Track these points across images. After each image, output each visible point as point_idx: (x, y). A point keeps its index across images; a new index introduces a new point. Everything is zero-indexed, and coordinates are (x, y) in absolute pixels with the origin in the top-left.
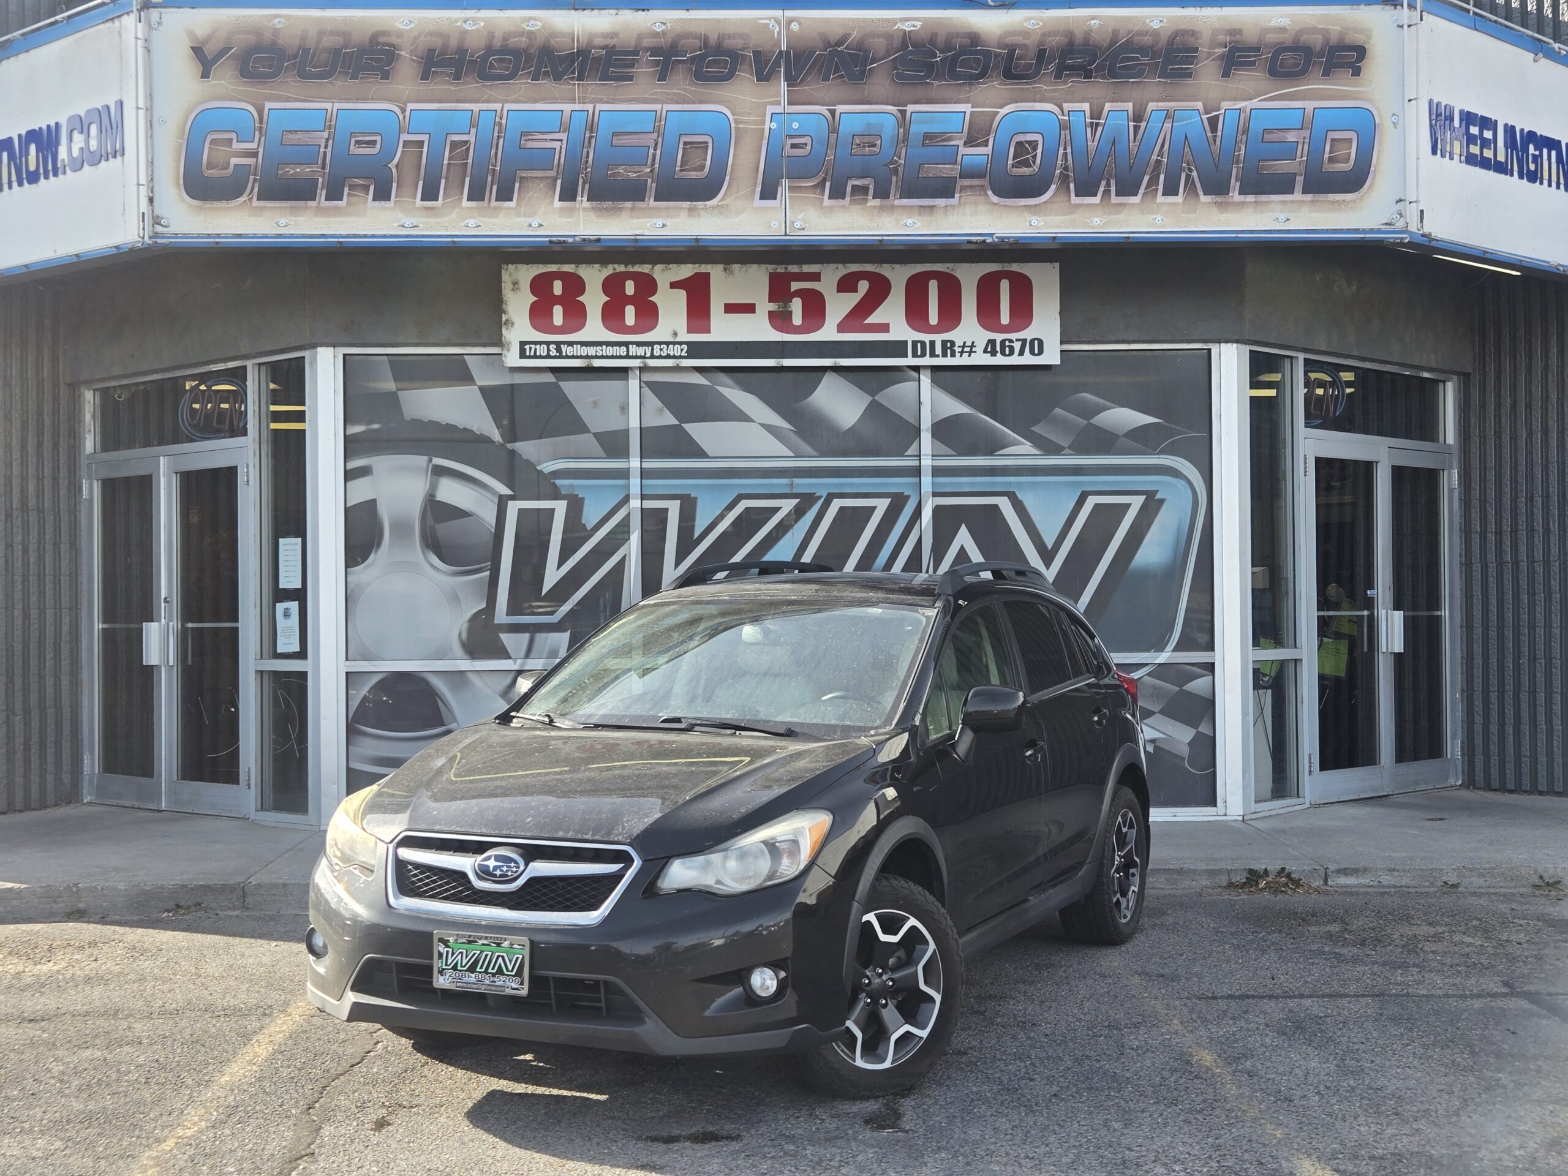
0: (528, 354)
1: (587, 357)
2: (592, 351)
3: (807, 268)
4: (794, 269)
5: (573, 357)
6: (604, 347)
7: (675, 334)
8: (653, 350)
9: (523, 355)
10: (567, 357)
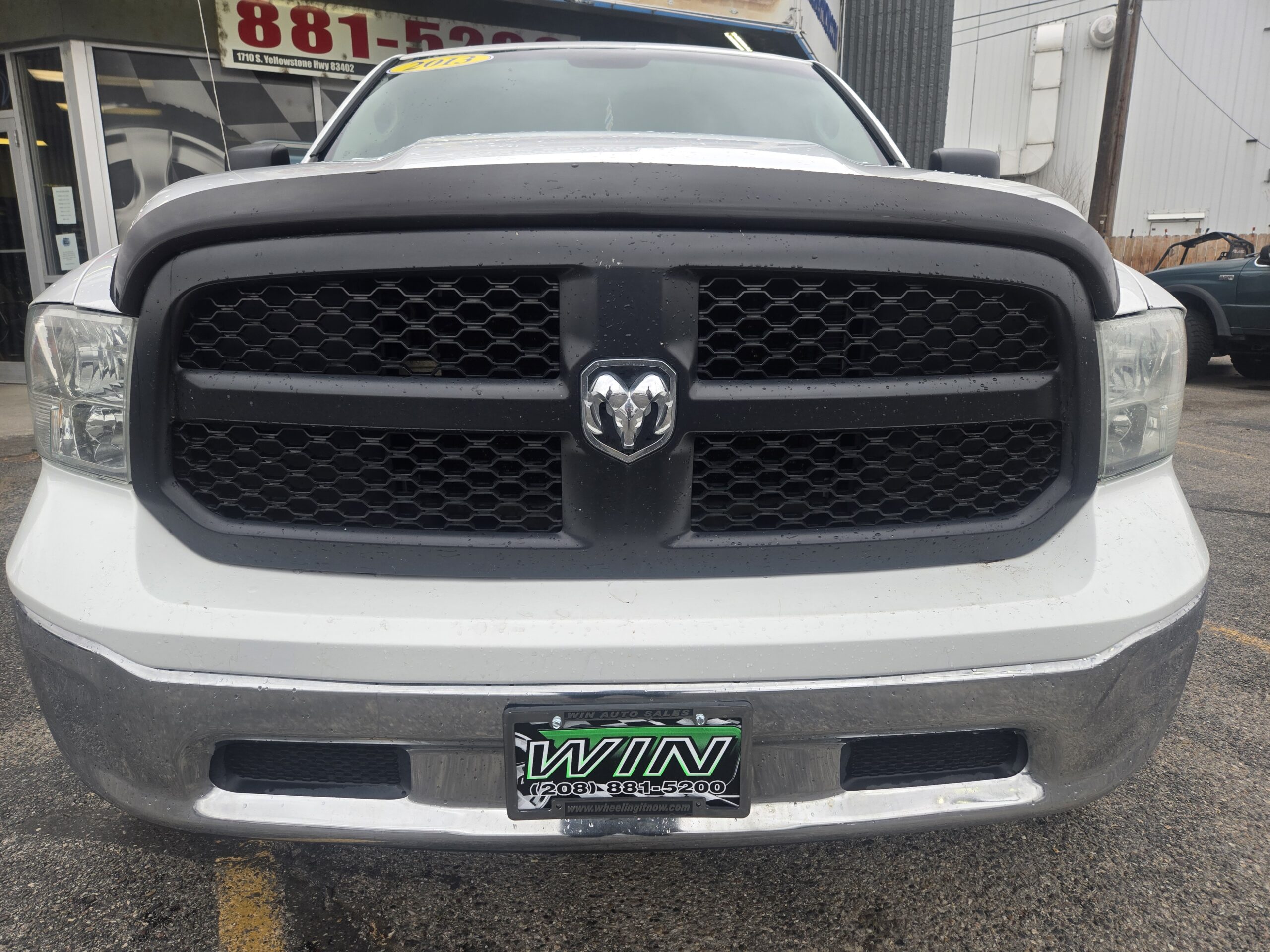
0: (240, 59)
1: (283, 66)
2: (287, 62)
3: (430, 20)
4: (421, 19)
5: (273, 65)
6: (296, 60)
7: (345, 56)
8: (330, 66)
9: (236, 60)
10: (269, 65)
